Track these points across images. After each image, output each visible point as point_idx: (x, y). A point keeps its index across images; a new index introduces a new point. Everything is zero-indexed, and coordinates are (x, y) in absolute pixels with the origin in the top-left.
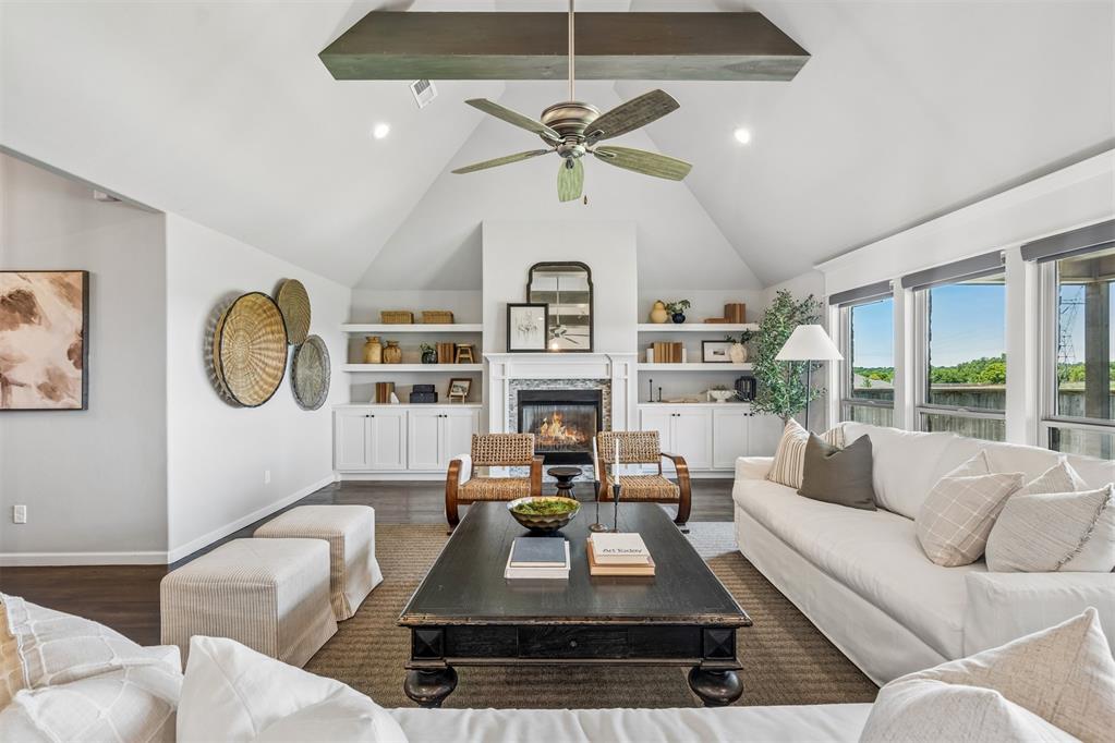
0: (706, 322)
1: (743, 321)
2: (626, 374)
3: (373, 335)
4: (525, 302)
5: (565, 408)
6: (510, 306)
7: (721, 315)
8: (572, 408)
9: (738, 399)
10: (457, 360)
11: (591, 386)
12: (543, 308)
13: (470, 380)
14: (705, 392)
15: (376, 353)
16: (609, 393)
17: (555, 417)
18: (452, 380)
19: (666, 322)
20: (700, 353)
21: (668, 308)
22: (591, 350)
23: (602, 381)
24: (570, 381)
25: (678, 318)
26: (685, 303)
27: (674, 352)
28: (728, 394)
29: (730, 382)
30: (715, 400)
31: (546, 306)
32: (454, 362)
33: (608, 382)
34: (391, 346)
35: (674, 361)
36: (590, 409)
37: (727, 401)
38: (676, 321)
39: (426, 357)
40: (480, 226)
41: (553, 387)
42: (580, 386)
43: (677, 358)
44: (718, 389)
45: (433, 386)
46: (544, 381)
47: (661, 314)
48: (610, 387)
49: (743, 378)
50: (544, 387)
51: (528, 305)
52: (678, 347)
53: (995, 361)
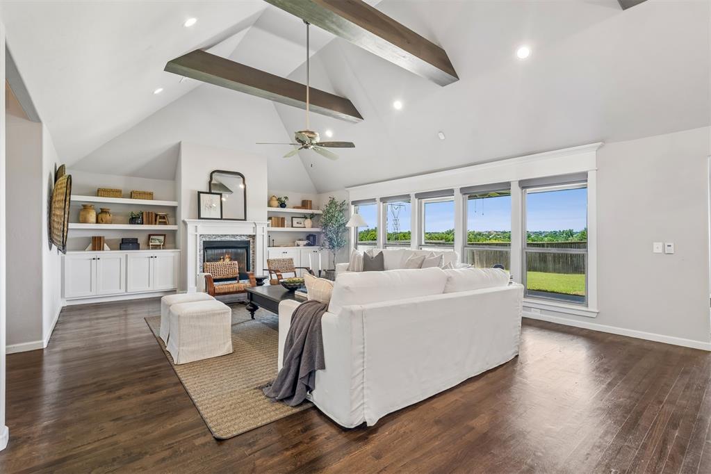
0: (294, 208)
1: (311, 209)
2: (263, 232)
3: (90, 204)
4: (208, 191)
5: (230, 250)
6: (199, 193)
7: (300, 205)
8: (233, 250)
9: (308, 245)
10: (158, 222)
11: (244, 239)
12: (219, 196)
13: (165, 235)
14: (294, 242)
15: (92, 216)
16: (253, 242)
17: (227, 256)
18: (150, 235)
19: (278, 207)
20: (290, 223)
21: (279, 199)
22: (245, 219)
23: (250, 236)
24: (234, 236)
25: (283, 205)
26: (286, 198)
27: (281, 222)
28: (305, 242)
29: (304, 236)
30: (298, 245)
31: (221, 194)
32: (155, 224)
33: (254, 237)
34: (103, 211)
35: (282, 227)
36: (243, 251)
37: (305, 246)
38: (282, 207)
39: (133, 220)
40: (180, 144)
41: (224, 239)
42: (238, 239)
43: (283, 225)
44: (300, 240)
45: (137, 239)
46: (219, 236)
47: (276, 203)
48: (254, 239)
49: (310, 235)
50: (219, 239)
51: (210, 193)
52: (283, 219)
53: (373, 230)
